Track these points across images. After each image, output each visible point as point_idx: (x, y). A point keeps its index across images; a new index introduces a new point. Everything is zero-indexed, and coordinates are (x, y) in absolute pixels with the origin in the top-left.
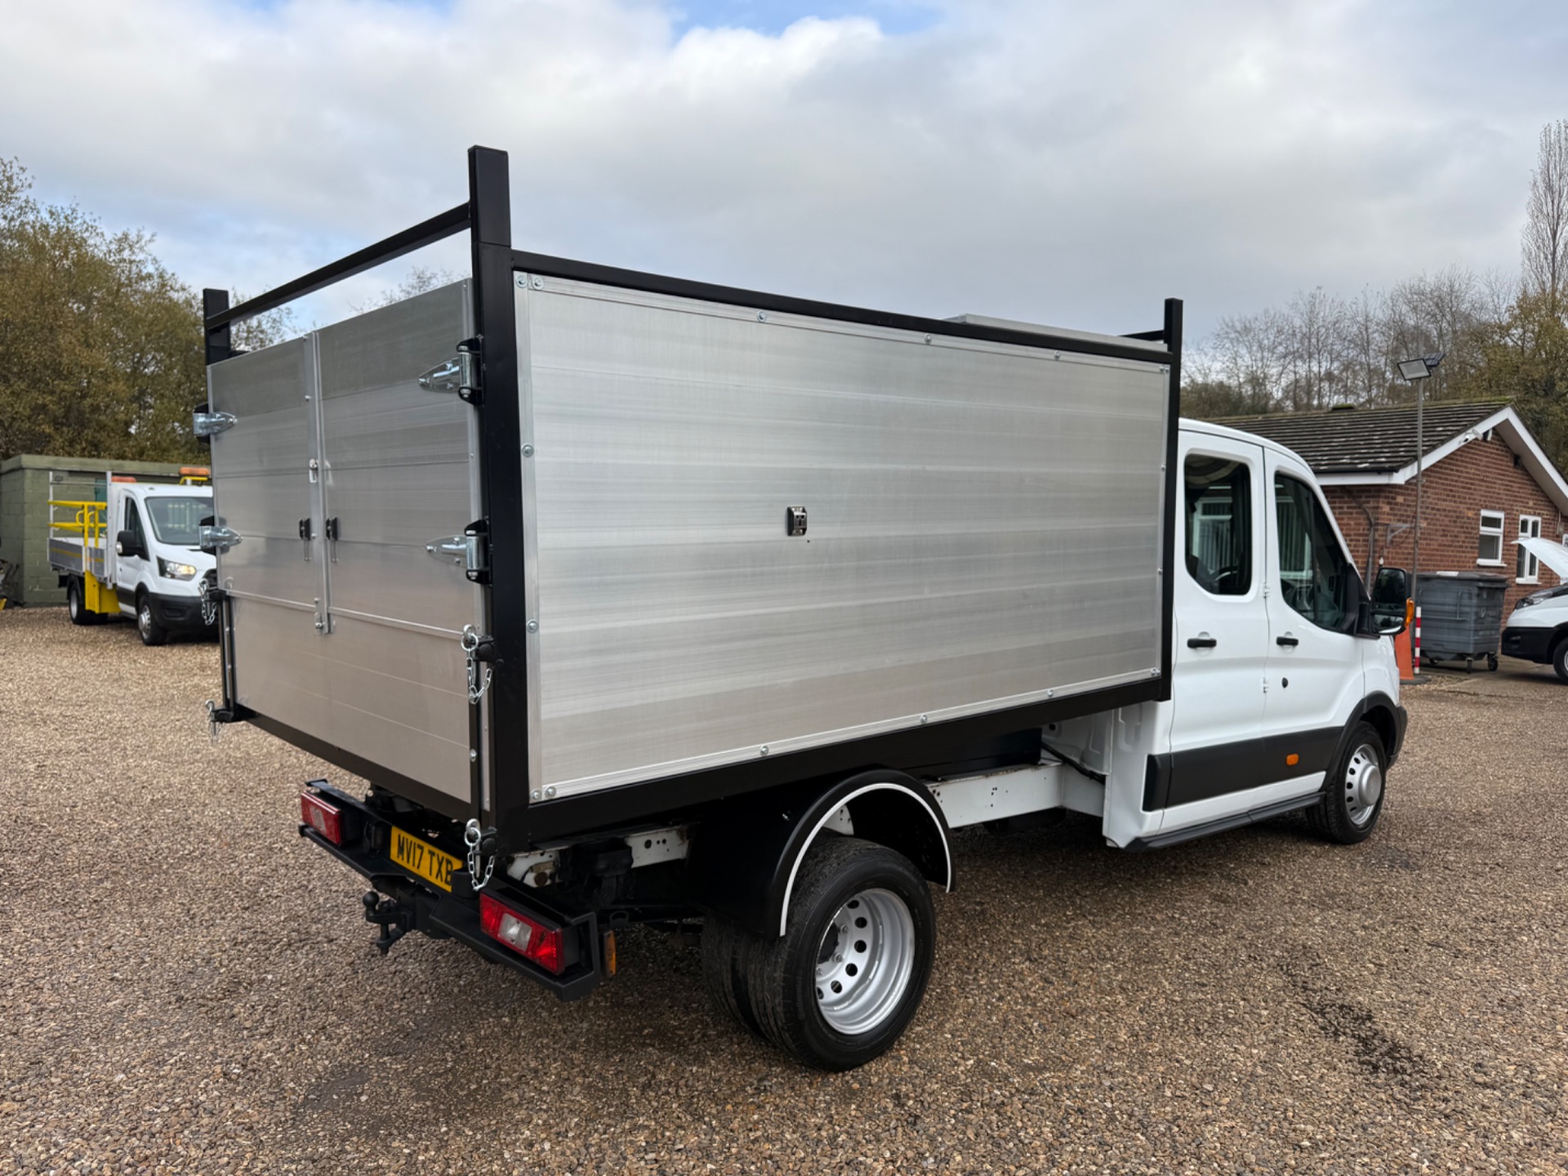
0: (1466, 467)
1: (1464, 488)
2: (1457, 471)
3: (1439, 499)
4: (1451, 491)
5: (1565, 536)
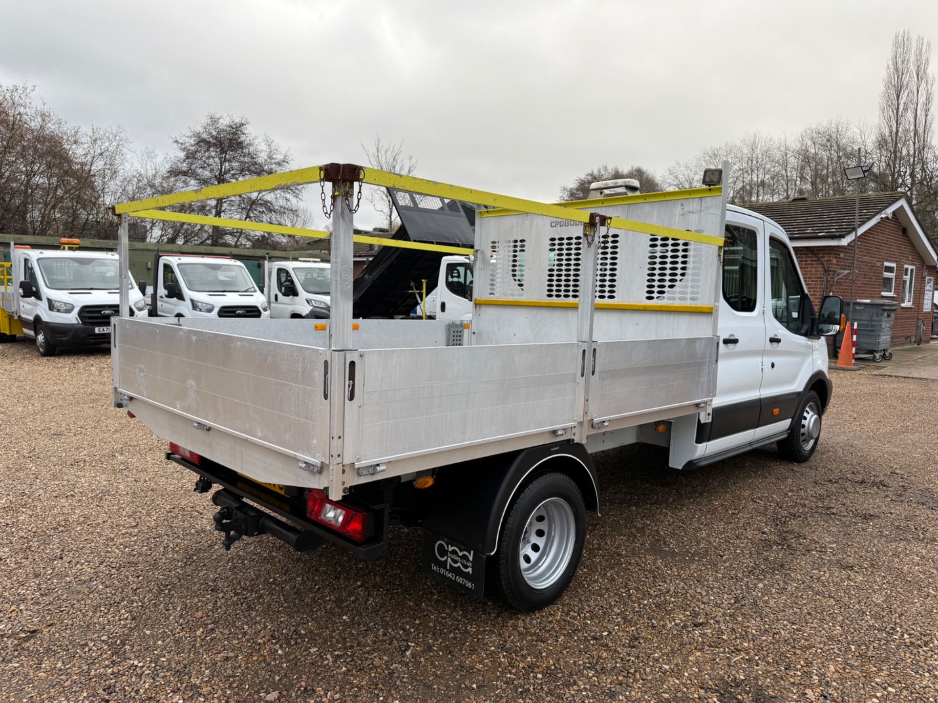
0: (878, 235)
1: (876, 248)
3: (863, 255)
4: (869, 250)
5: (927, 278)
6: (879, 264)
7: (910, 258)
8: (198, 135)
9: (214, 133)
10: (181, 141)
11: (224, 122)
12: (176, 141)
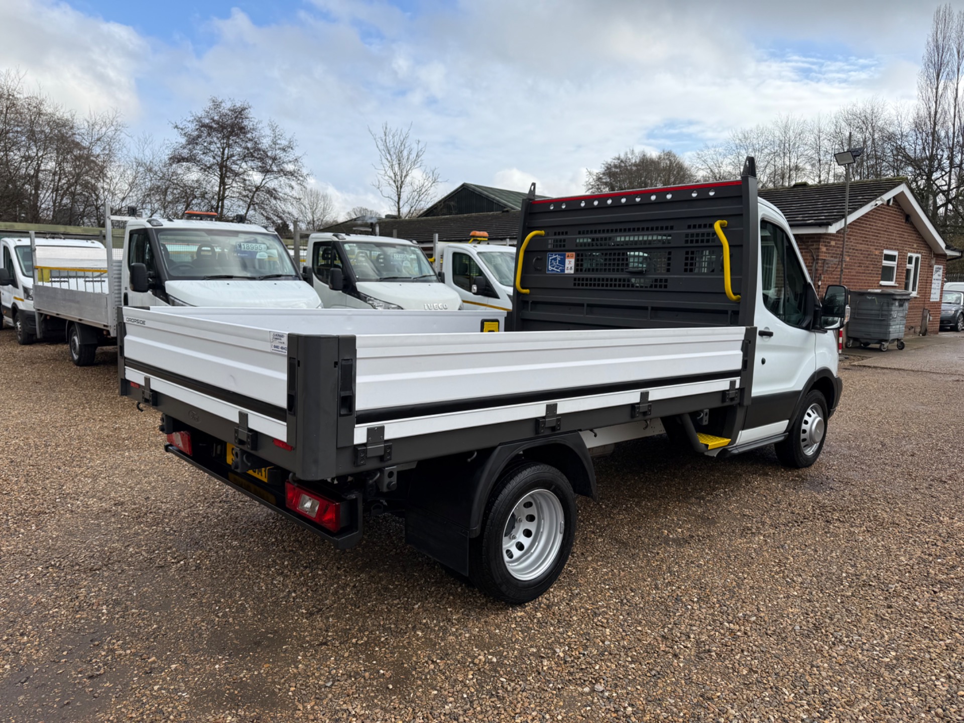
0: (875, 222)
1: (873, 236)
2: (870, 225)
3: (857, 243)
4: (866, 238)
5: (935, 266)
6: (877, 252)
7: (915, 246)
8: (199, 120)
9: (216, 118)
10: (181, 126)
11: (226, 107)
12: (176, 127)
